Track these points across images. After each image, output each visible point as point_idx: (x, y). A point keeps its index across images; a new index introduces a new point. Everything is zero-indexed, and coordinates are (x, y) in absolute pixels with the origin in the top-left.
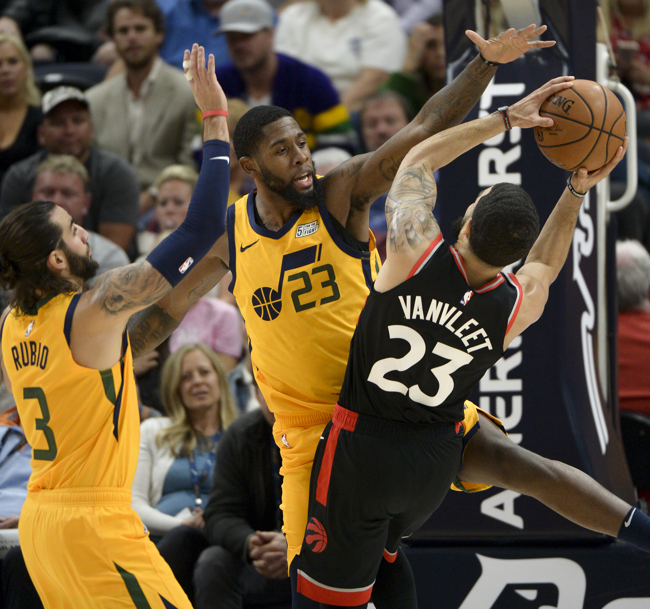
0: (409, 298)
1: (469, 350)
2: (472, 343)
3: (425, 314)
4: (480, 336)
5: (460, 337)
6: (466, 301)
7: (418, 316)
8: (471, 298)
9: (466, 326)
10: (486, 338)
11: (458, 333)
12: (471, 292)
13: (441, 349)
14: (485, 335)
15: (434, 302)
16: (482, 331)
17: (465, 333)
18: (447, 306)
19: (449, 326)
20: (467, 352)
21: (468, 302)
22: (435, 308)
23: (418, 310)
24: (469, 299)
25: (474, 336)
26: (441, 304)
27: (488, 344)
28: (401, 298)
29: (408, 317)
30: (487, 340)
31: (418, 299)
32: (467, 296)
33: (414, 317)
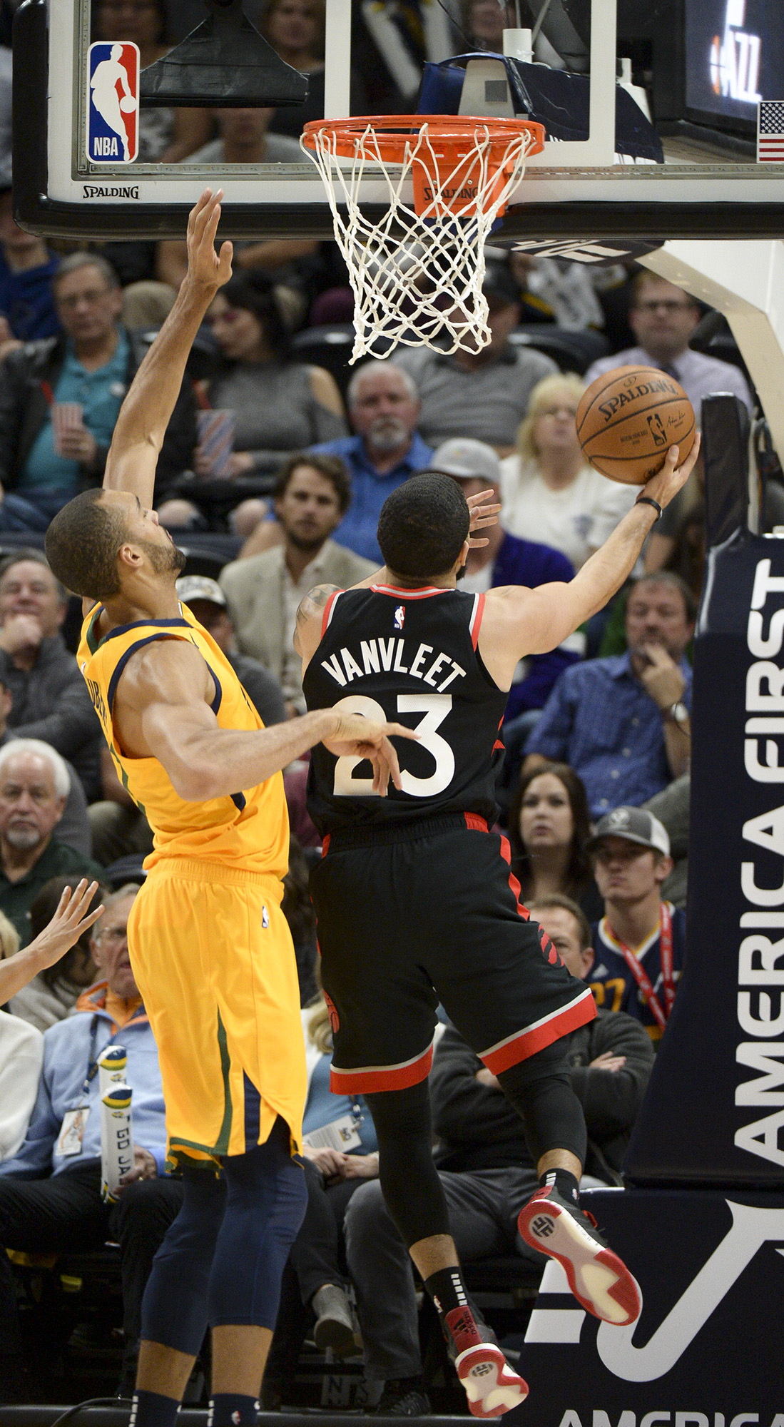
0: (333, 658)
1: (440, 689)
2: (439, 678)
3: (362, 667)
4: (443, 664)
5: (421, 677)
6: (400, 622)
7: (355, 675)
8: (404, 616)
9: (419, 659)
10: (452, 663)
11: (415, 672)
12: (401, 607)
13: (406, 704)
14: (448, 660)
15: (364, 644)
16: (443, 657)
17: (424, 668)
18: (381, 641)
19: (398, 668)
20: (438, 693)
21: (404, 622)
22: (369, 651)
23: (352, 667)
24: (403, 618)
25: (435, 667)
26: (373, 642)
27: (458, 671)
28: (325, 664)
29: (343, 682)
30: (455, 665)
31: (345, 653)
32: (399, 615)
33: (351, 678)
